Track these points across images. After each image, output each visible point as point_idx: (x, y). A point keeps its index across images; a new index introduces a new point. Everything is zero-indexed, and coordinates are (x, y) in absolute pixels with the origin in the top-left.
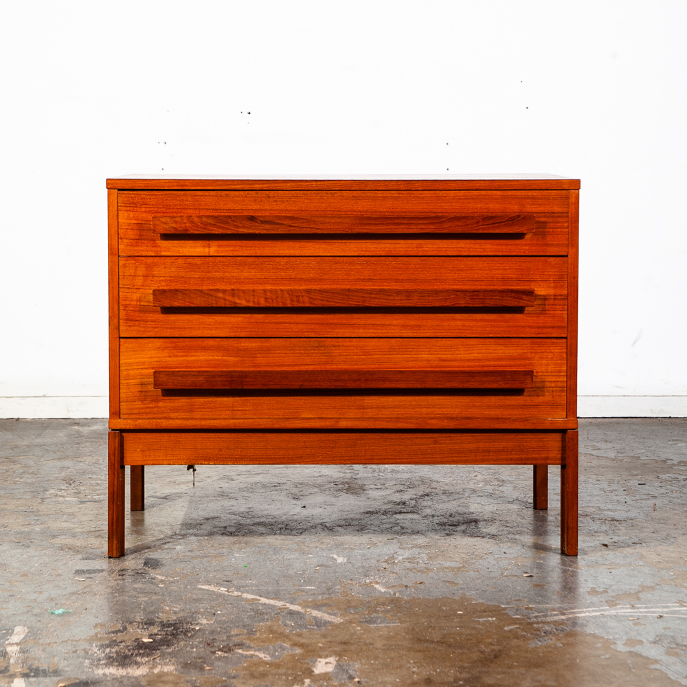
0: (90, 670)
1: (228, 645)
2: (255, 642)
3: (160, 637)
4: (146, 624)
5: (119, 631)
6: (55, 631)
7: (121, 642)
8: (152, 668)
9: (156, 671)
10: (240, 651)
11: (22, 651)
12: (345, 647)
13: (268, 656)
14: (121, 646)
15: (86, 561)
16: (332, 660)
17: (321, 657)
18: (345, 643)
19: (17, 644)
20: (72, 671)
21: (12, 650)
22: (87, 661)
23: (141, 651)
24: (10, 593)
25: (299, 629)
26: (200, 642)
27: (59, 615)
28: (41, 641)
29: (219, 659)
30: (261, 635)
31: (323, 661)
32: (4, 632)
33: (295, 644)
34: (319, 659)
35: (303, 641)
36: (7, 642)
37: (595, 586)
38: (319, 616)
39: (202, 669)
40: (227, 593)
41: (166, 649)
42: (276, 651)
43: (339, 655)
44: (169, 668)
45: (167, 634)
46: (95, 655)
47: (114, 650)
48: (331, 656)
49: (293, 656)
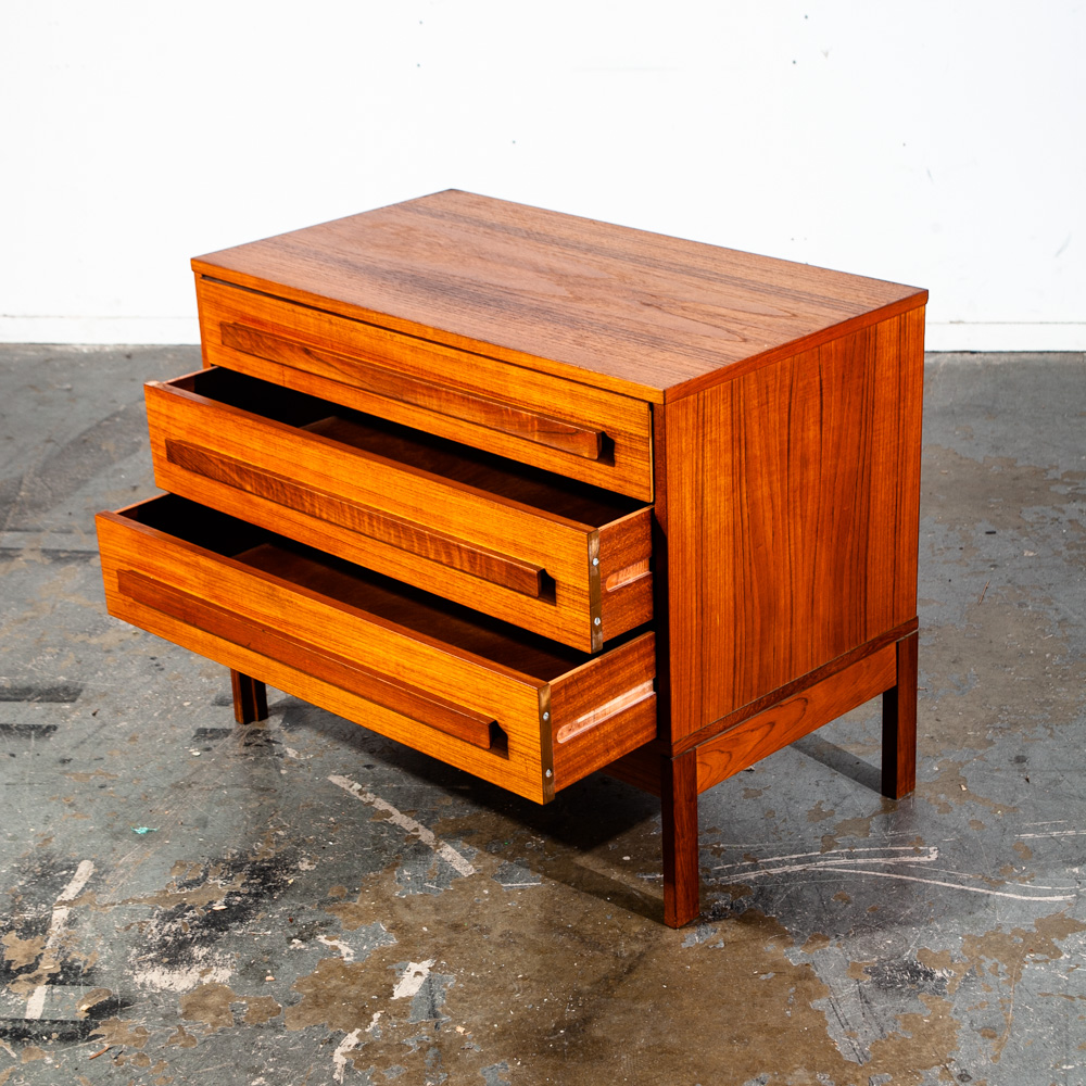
0: (131, 972)
1: (314, 922)
2: (350, 916)
3: (239, 899)
4: (234, 867)
5: (197, 882)
6: (122, 876)
7: (190, 908)
8: (203, 974)
9: (206, 980)
10: (322, 938)
11: (71, 922)
12: (454, 935)
13: (351, 951)
14: (186, 920)
15: (218, 708)
16: (424, 966)
17: (414, 960)
18: (456, 927)
19: (69, 903)
20: (109, 972)
21: (60, 915)
22: (135, 951)
23: (206, 932)
24: (102, 781)
25: (413, 888)
26: (283, 914)
27: (141, 838)
28: (98, 898)
29: (291, 955)
30: (361, 902)
31: (414, 967)
32: (65, 872)
33: (393, 928)
34: (411, 965)
35: (408, 917)
36: (59, 898)
37: (824, 799)
38: (449, 858)
39: (262, 979)
40: (357, 794)
41: (237, 928)
42: (366, 940)
43: (438, 954)
44: (223, 975)
45: (249, 894)
46: (150, 936)
47: (174, 927)
48: (427, 958)
49: (382, 952)
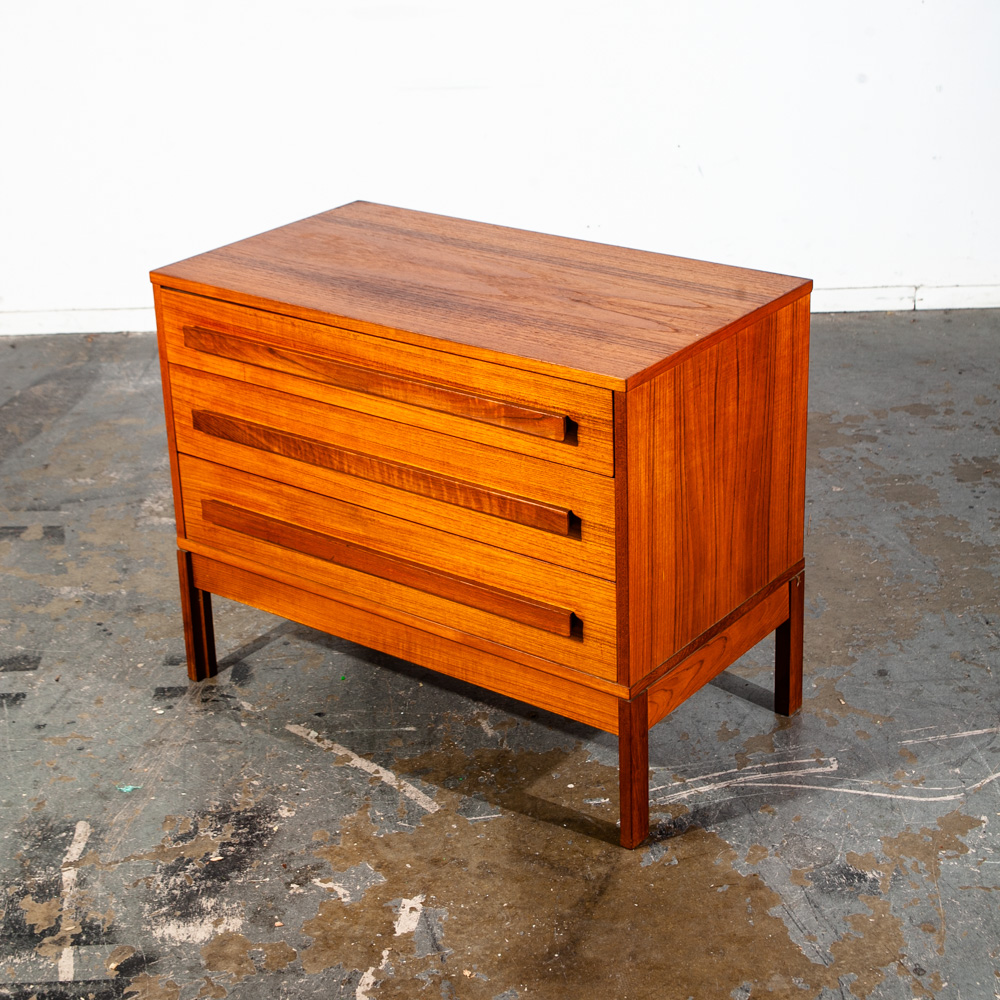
0: (149, 927)
1: (306, 866)
2: (337, 858)
3: (232, 849)
4: (220, 819)
5: (189, 835)
6: (119, 834)
7: (189, 861)
8: (216, 924)
9: (220, 930)
10: (317, 881)
11: (81, 883)
12: (435, 869)
13: (347, 892)
14: (188, 872)
15: (170, 667)
16: (417, 901)
17: (406, 897)
18: (435, 862)
19: (75, 864)
20: (128, 929)
21: (69, 876)
22: (147, 907)
23: (209, 884)
24: (80, 744)
25: (388, 828)
26: (276, 861)
27: (128, 796)
28: (101, 857)
29: (293, 899)
30: (344, 844)
31: (407, 903)
32: (64, 834)
33: (379, 867)
34: (405, 901)
35: (390, 856)
36: (64, 860)
38: (413, 796)
39: (272, 925)
40: (315, 741)
41: (237, 877)
42: (358, 880)
43: (426, 889)
44: (234, 924)
45: (240, 843)
46: (158, 891)
47: (178, 881)
48: (417, 894)
49: (374, 890)
